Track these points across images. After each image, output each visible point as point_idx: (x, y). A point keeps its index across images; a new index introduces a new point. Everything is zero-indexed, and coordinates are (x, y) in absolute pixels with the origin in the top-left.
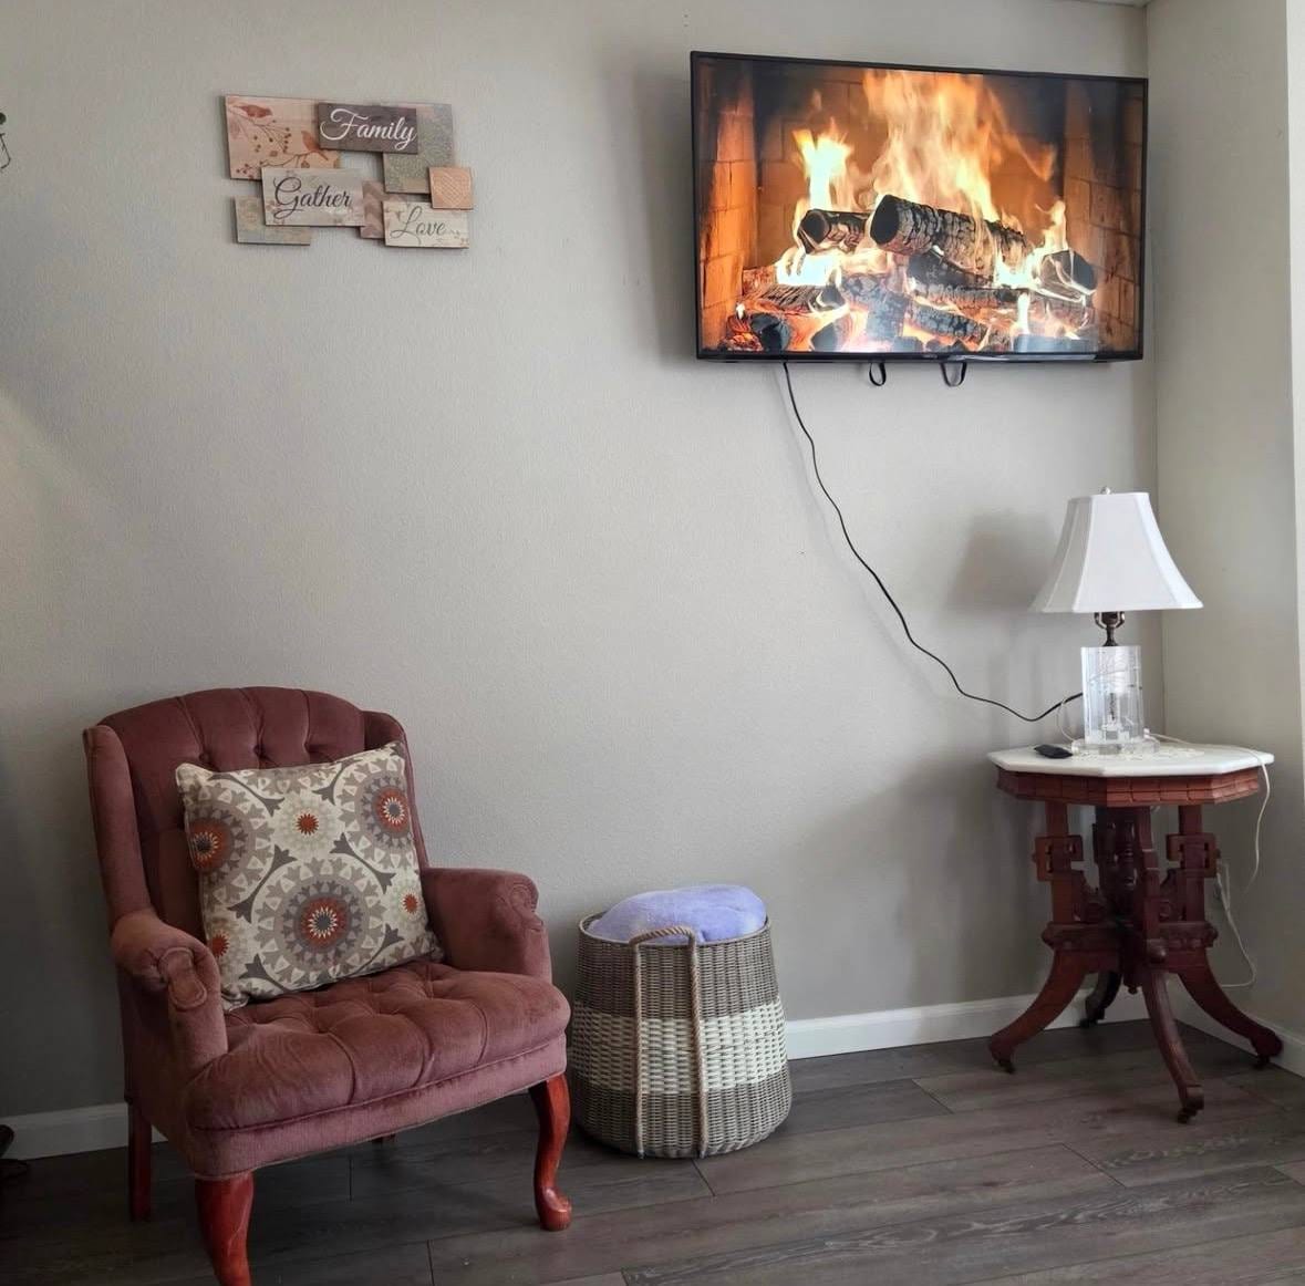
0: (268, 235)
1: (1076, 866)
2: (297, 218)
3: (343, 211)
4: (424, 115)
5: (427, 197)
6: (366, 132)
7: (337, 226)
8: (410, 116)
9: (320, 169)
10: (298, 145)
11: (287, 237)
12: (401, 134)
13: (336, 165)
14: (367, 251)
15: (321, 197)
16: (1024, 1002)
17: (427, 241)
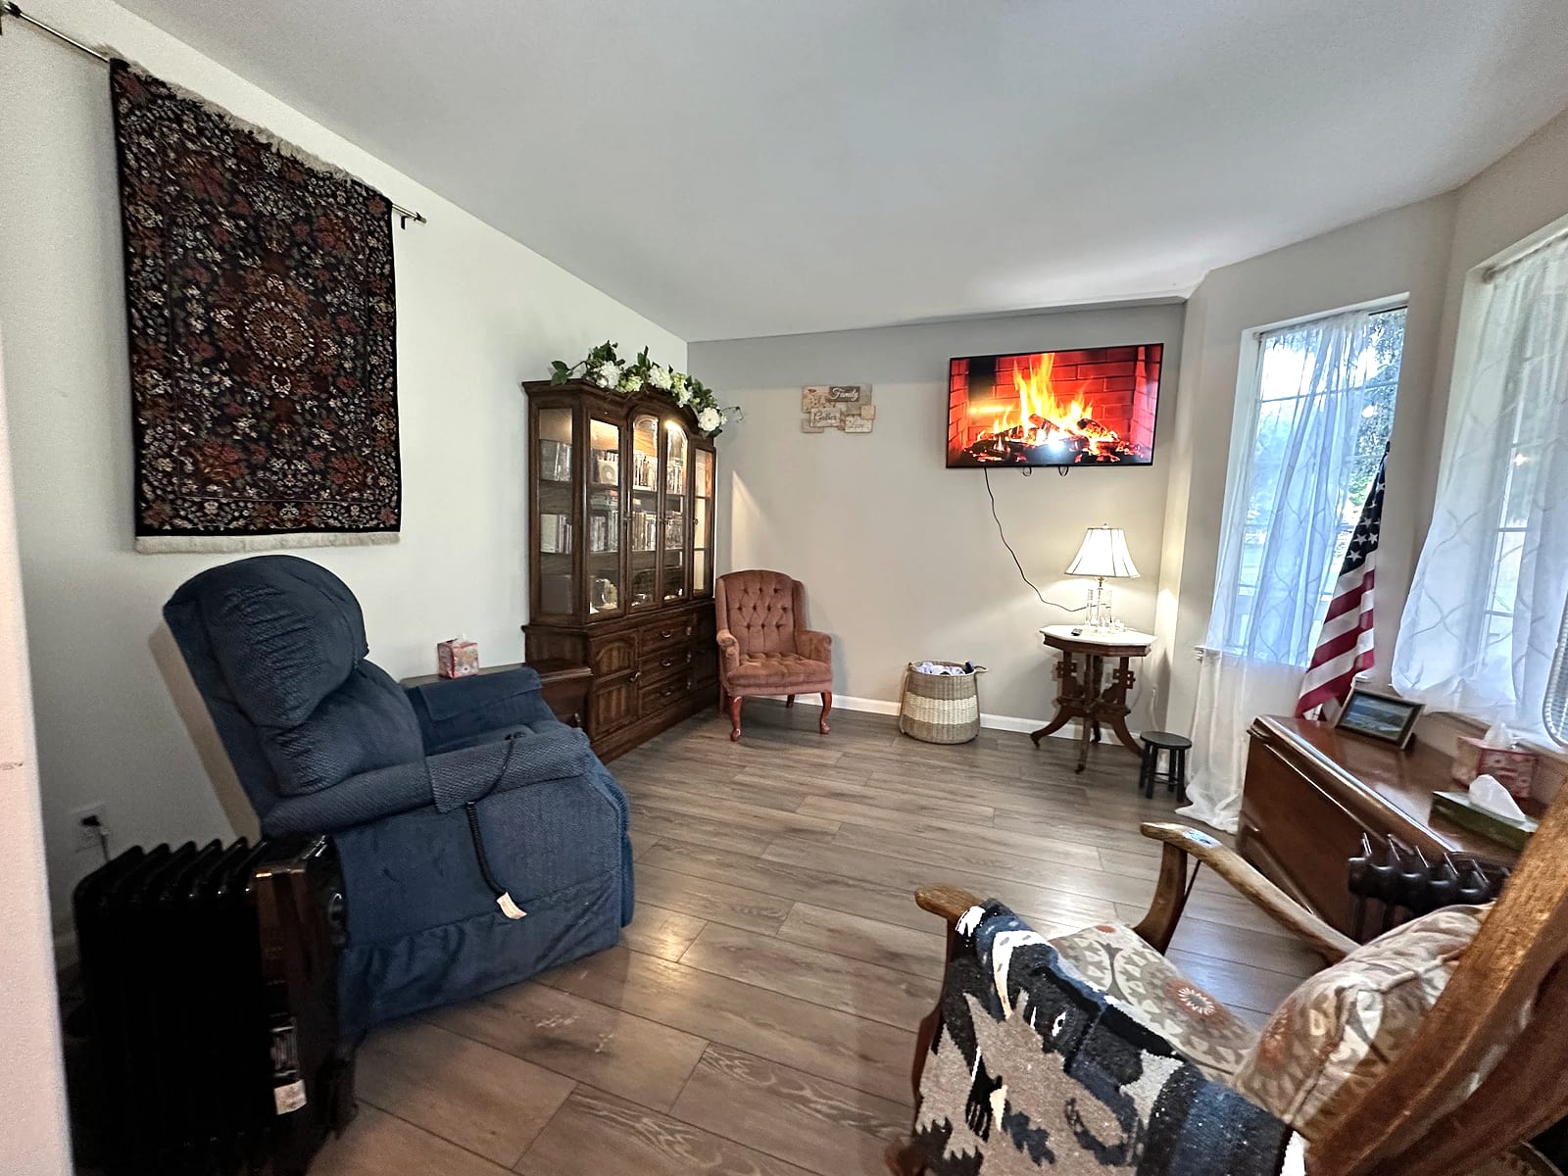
0: (813, 430)
1: (1074, 674)
2: (819, 425)
3: (833, 421)
4: (863, 388)
5: (860, 415)
6: (843, 395)
7: (831, 426)
8: (858, 389)
9: (829, 408)
10: (823, 401)
11: (817, 430)
12: (854, 395)
13: (834, 406)
14: (840, 434)
15: (828, 417)
16: (1046, 724)
17: (859, 430)
